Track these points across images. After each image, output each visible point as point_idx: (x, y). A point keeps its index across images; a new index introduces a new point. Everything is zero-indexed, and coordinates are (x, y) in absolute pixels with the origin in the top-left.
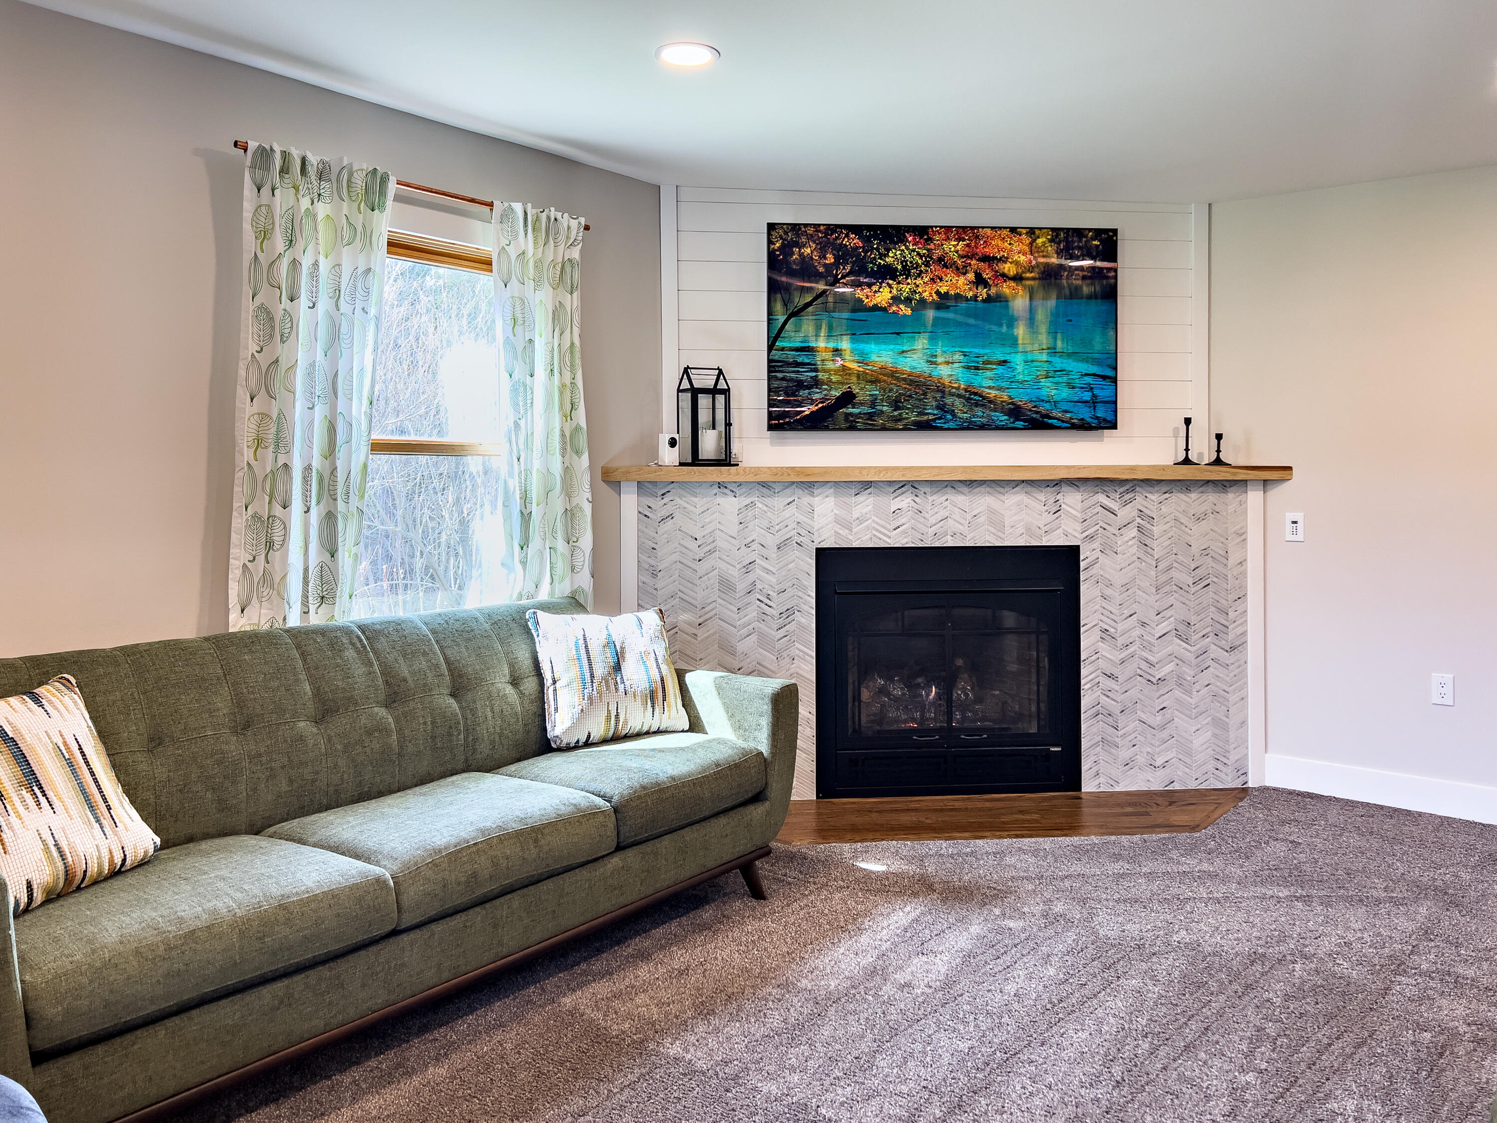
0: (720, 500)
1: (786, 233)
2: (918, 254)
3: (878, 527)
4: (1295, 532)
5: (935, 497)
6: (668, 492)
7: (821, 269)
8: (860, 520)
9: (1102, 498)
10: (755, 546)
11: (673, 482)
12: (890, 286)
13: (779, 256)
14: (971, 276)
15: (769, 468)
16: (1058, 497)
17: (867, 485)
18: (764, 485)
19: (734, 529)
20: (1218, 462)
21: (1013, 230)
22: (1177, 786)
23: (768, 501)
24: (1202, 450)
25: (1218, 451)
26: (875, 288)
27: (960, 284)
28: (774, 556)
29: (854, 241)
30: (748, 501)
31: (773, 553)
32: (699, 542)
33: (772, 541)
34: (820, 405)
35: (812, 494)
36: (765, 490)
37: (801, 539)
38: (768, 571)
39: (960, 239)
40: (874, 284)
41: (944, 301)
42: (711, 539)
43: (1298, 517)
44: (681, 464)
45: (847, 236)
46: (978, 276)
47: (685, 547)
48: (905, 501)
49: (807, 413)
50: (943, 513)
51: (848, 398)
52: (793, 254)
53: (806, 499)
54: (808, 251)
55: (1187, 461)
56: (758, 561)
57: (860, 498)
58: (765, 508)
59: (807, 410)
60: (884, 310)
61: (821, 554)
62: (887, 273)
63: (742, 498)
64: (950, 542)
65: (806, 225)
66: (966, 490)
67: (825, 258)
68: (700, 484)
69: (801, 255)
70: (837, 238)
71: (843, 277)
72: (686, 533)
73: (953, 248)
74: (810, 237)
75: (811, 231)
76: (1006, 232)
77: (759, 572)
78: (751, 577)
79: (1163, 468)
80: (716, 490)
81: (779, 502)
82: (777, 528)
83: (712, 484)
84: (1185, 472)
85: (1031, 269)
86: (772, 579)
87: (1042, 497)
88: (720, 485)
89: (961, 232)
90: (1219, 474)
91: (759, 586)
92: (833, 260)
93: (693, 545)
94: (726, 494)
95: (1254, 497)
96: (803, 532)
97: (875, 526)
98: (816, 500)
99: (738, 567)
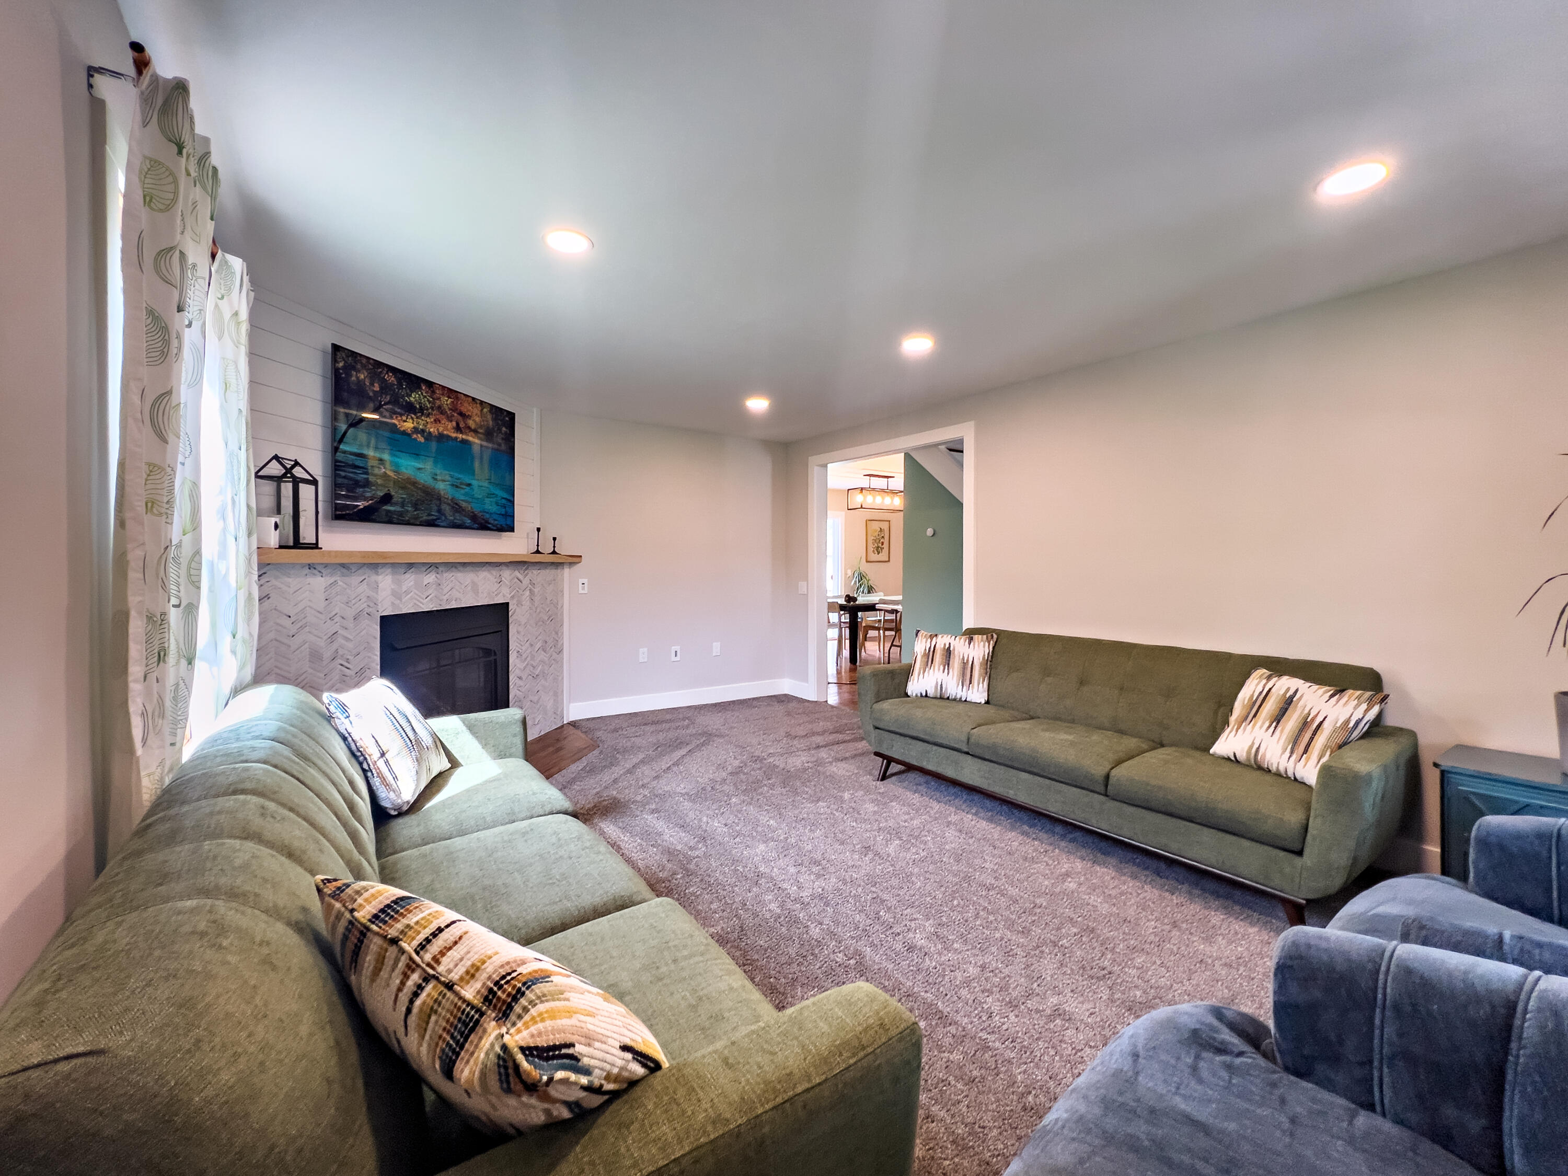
0: (310, 580)
1: (348, 357)
2: (428, 400)
3: (419, 598)
4: (583, 589)
5: (447, 574)
6: (265, 573)
7: (371, 394)
8: (407, 592)
9: (517, 573)
10: (337, 619)
11: (269, 564)
12: (412, 418)
13: (342, 374)
14: (454, 424)
15: (359, 552)
16: (501, 573)
17: (410, 566)
18: (343, 566)
19: (321, 605)
20: (554, 552)
21: (474, 399)
22: (542, 733)
23: (347, 579)
24: (547, 548)
25: (554, 547)
26: (404, 418)
27: (447, 428)
28: (352, 625)
29: (391, 378)
30: (332, 580)
31: (350, 624)
32: (293, 619)
33: (350, 613)
34: (370, 502)
35: (377, 574)
36: (344, 571)
37: (371, 610)
38: (347, 639)
39: (449, 397)
40: (404, 415)
41: (441, 438)
42: (303, 616)
43: (585, 581)
44: (281, 547)
45: (387, 373)
46: (458, 424)
47: (281, 626)
48: (430, 578)
49: (362, 507)
50: (451, 585)
51: (387, 498)
52: (351, 376)
53: (374, 578)
54: (362, 377)
55: (538, 552)
56: (340, 632)
57: (407, 575)
58: (345, 586)
59: (361, 504)
60: (409, 435)
61: (386, 621)
62: (410, 409)
63: (328, 578)
64: (454, 605)
65: (361, 355)
66: (461, 569)
67: (374, 386)
68: (293, 565)
69: (358, 378)
70: (381, 372)
71: (385, 404)
72: (280, 612)
73: (446, 401)
74: (364, 366)
75: (364, 361)
76: (470, 399)
77: (341, 641)
78: (335, 646)
79: (524, 555)
80: (307, 571)
81: (355, 579)
82: (353, 602)
83: (303, 566)
84: (538, 558)
85: (481, 427)
86: (350, 645)
87: (494, 573)
88: (310, 566)
89: (451, 392)
90: (553, 558)
91: (341, 652)
92: (378, 389)
93: (287, 622)
94: (314, 574)
95: (566, 571)
96: (372, 604)
97: (416, 596)
98: (380, 578)
99: (325, 637)
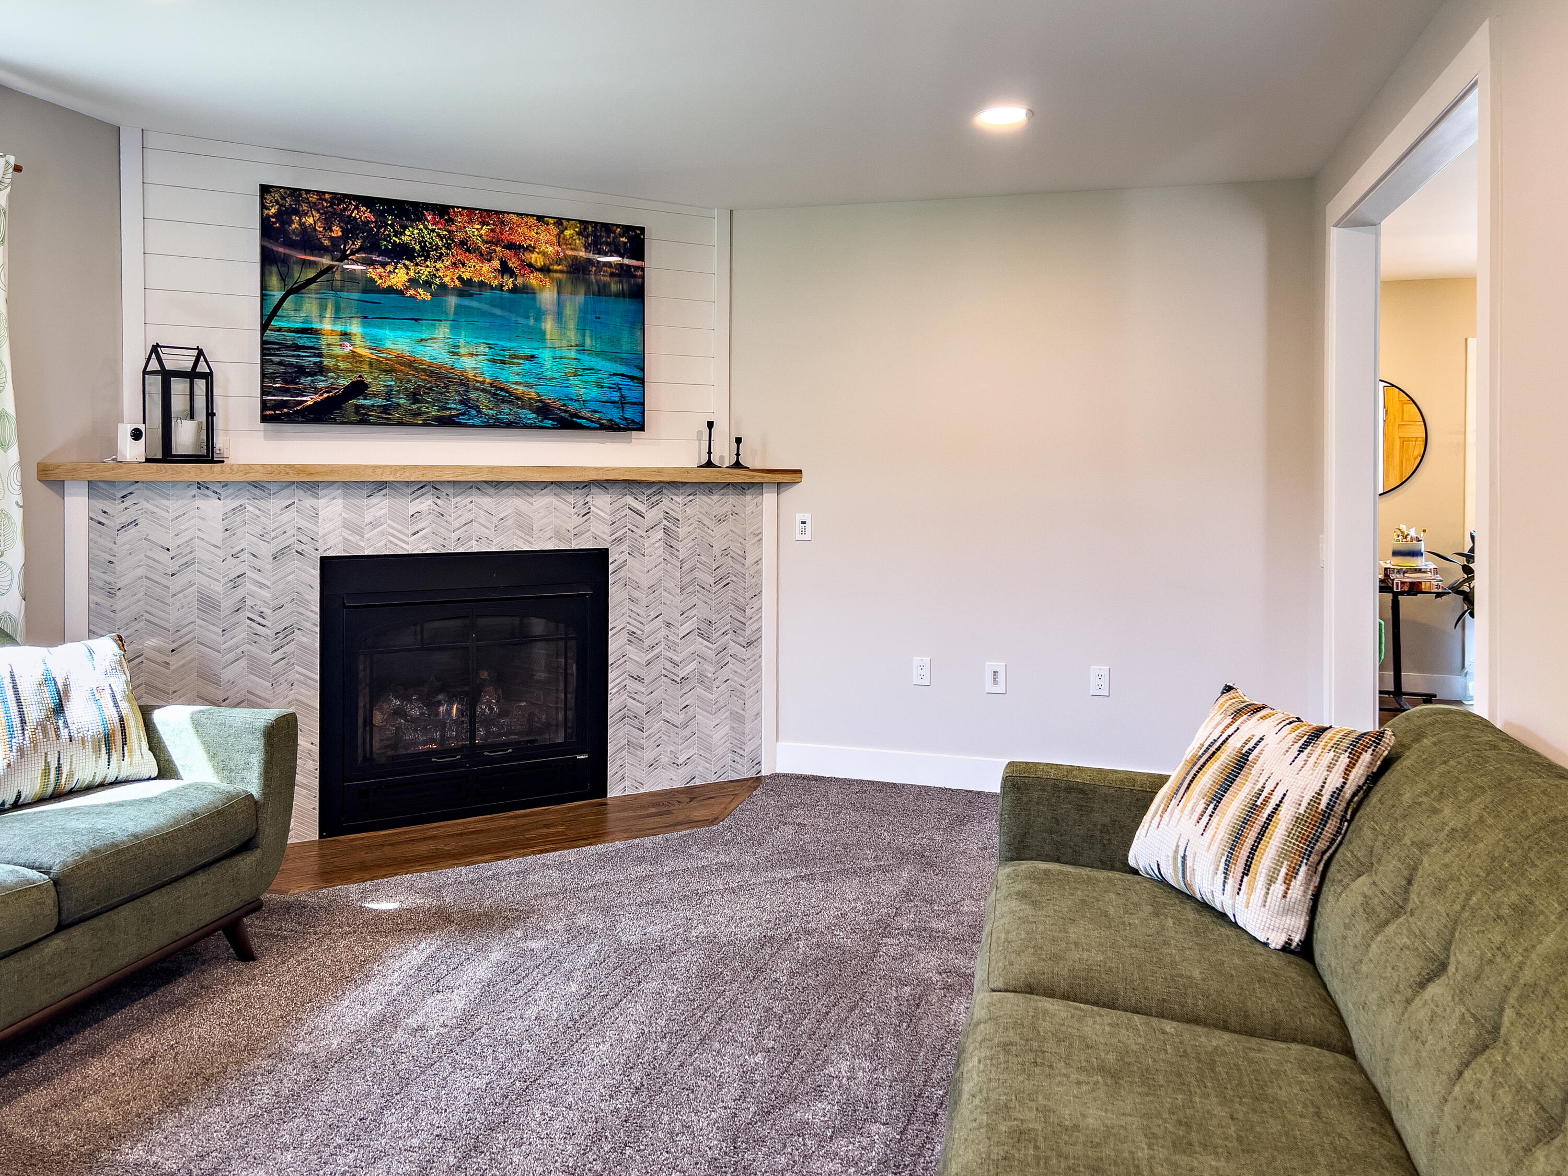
0: (199, 502)
1: (283, 198)
2: (439, 235)
3: (395, 533)
4: (803, 532)
5: (458, 499)
6: (131, 493)
7: (326, 243)
8: (373, 525)
9: (629, 500)
10: (245, 556)
11: (137, 482)
12: (407, 267)
13: (275, 223)
14: (496, 264)
15: (263, 465)
16: (588, 499)
17: (381, 486)
18: (255, 484)
19: (218, 537)
20: (737, 465)
21: (540, 218)
22: (697, 782)
23: (262, 504)
24: (723, 453)
25: (738, 455)
26: (389, 268)
27: (485, 271)
28: (269, 567)
29: (365, 214)
30: (236, 504)
31: (267, 564)
32: (172, 553)
33: (266, 550)
34: (326, 395)
35: (316, 496)
36: (257, 492)
37: (303, 547)
38: (262, 585)
39: (483, 223)
40: (388, 264)
41: (467, 288)
42: (188, 549)
43: (807, 517)
44: (148, 460)
45: (357, 208)
46: (504, 264)
47: (155, 560)
48: (425, 504)
49: (309, 403)
50: (467, 517)
51: (359, 388)
52: (292, 222)
53: (308, 502)
54: (311, 220)
55: (709, 464)
56: (248, 573)
57: (374, 500)
58: (257, 512)
59: (309, 400)
60: (400, 292)
61: (327, 564)
62: (403, 253)
63: (229, 501)
64: (475, 547)
65: (307, 192)
66: (491, 491)
67: (332, 231)
68: (174, 483)
69: (301, 224)
70: (345, 209)
71: (353, 253)
72: (155, 543)
73: (476, 232)
74: (313, 206)
75: (314, 198)
76: (532, 221)
77: (250, 586)
78: (240, 593)
79: (688, 471)
80: (195, 491)
81: (274, 504)
82: (273, 534)
83: (189, 484)
84: (708, 475)
85: (559, 261)
86: (266, 594)
87: (571, 499)
88: (199, 485)
89: (485, 215)
90: (739, 476)
91: (249, 602)
92: (340, 234)
93: (164, 557)
94: (207, 496)
95: (769, 498)
96: (304, 539)
97: (392, 531)
98: (322, 502)
99: (223, 581)
